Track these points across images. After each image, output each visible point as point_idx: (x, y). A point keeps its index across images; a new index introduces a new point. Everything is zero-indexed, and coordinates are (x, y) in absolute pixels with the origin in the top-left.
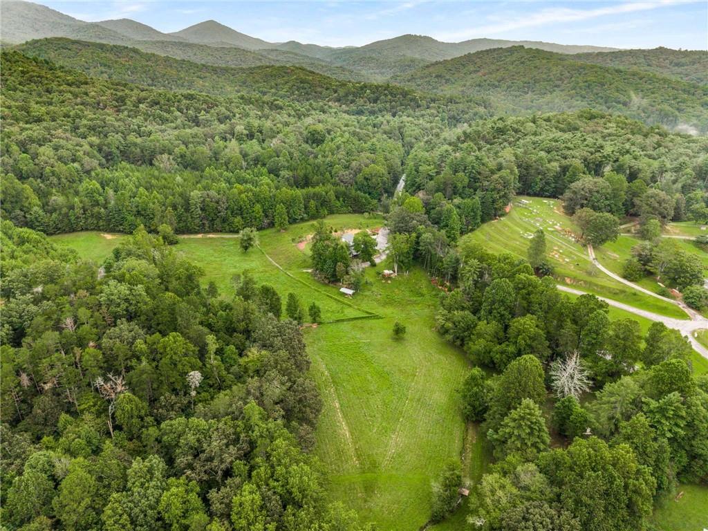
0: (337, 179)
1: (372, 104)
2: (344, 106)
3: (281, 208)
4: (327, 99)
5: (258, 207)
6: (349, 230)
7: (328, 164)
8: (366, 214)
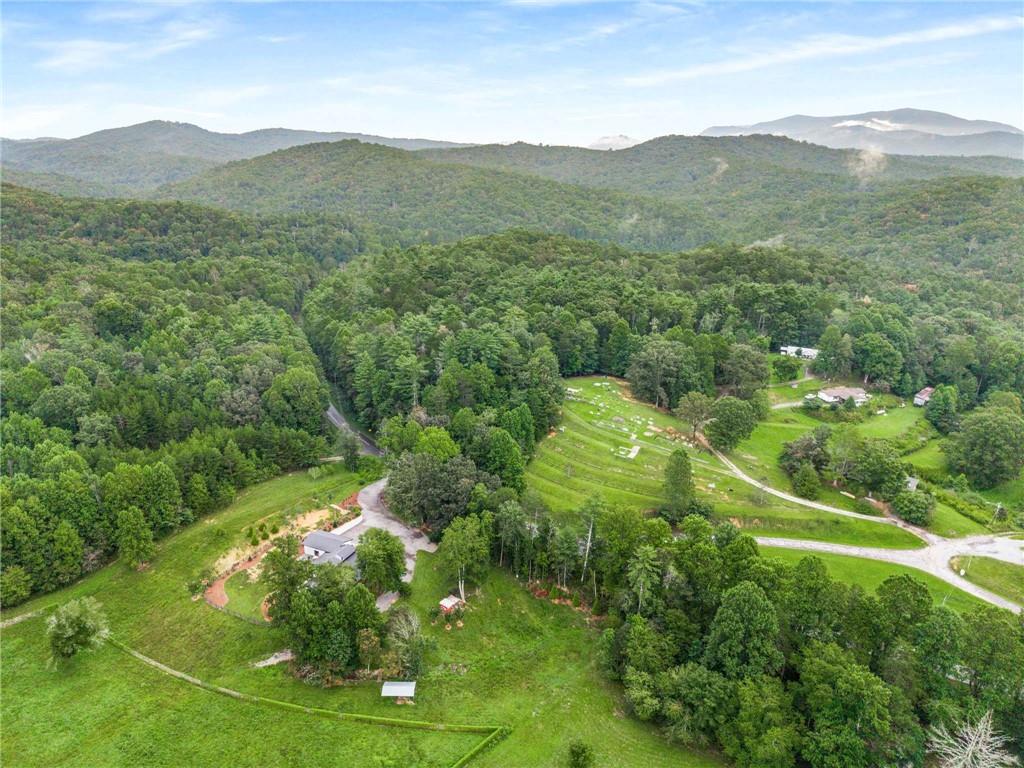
0: (223, 408)
1: (158, 238)
2: (103, 243)
3: (131, 514)
4: (62, 233)
5: (66, 528)
6: (300, 518)
7: (188, 379)
8: (314, 472)
